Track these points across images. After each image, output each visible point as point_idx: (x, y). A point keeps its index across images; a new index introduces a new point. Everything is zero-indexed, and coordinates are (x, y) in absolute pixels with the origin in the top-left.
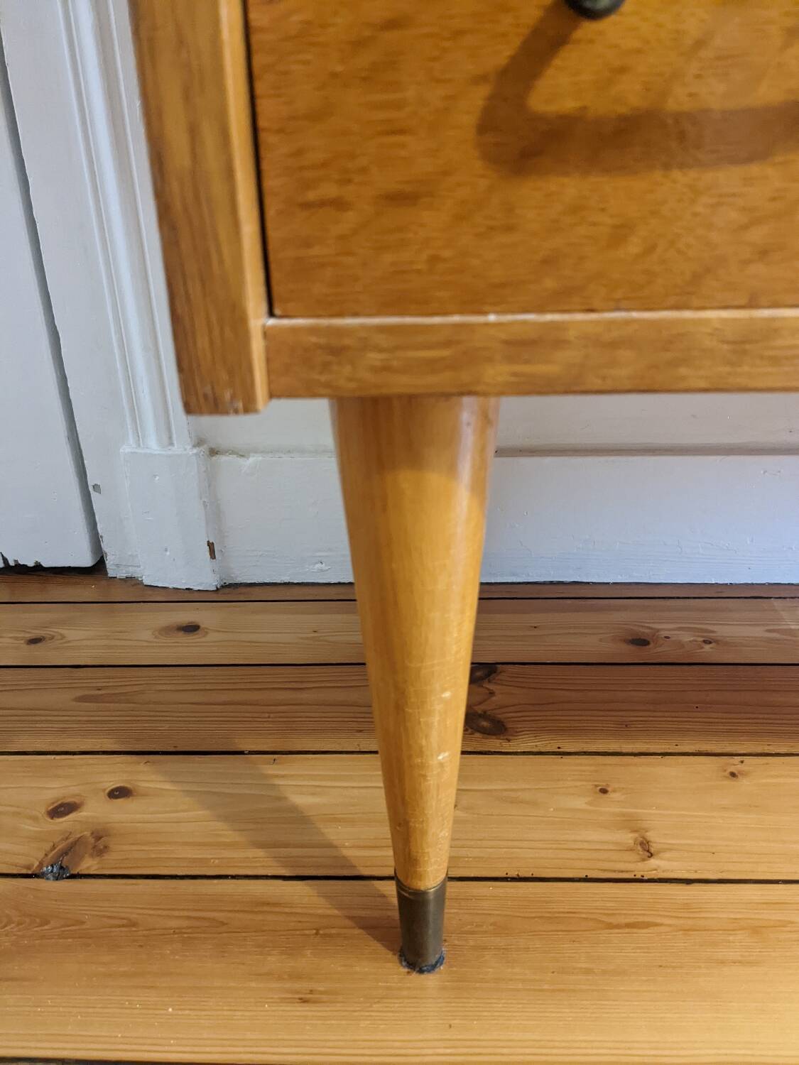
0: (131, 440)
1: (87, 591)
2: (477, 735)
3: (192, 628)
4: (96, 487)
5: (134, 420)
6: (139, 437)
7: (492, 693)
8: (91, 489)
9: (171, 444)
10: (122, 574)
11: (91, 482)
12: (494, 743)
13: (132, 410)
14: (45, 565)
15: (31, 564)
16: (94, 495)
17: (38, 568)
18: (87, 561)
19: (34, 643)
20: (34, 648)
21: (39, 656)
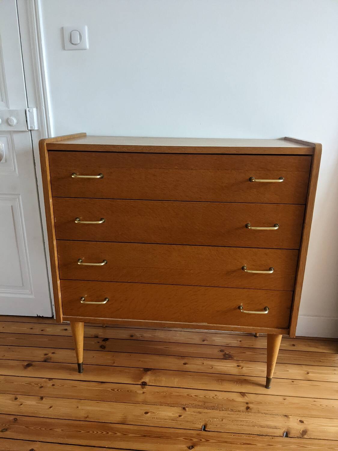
1: (51, 322)
3: (66, 329)
8: (52, 305)
12: (103, 350)
14: (44, 316)
15: (42, 316)
18: (51, 316)
19: (42, 330)
20: (42, 331)
21: (43, 333)
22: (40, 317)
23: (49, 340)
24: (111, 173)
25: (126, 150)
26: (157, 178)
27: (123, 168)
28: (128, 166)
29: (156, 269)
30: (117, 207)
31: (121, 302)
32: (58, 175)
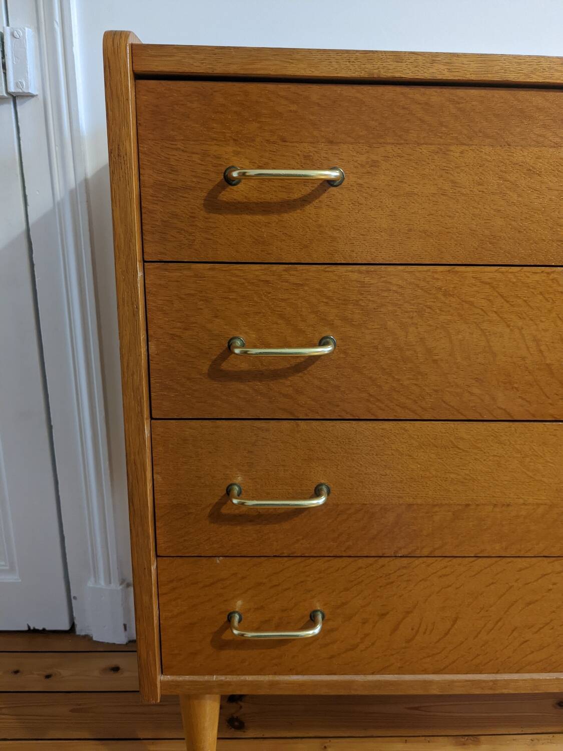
0: (92, 579)
1: (66, 644)
2: (233, 729)
3: (116, 669)
4: (75, 598)
5: (95, 572)
6: (96, 581)
7: (241, 707)
8: (72, 597)
9: (110, 583)
10: (83, 633)
11: (73, 595)
12: (239, 734)
13: (94, 568)
14: (47, 629)
15: (41, 628)
16: (73, 601)
17: (44, 631)
18: (66, 627)
19: (48, 677)
20: (48, 680)
21: (52, 685)
22: (35, 631)
23: (72, 711)
24: (375, 164)
25: (446, 72)
26: (542, 182)
27: (419, 144)
28: (441, 137)
29: (497, 510)
30: (386, 294)
31: (365, 622)
32: (171, 176)
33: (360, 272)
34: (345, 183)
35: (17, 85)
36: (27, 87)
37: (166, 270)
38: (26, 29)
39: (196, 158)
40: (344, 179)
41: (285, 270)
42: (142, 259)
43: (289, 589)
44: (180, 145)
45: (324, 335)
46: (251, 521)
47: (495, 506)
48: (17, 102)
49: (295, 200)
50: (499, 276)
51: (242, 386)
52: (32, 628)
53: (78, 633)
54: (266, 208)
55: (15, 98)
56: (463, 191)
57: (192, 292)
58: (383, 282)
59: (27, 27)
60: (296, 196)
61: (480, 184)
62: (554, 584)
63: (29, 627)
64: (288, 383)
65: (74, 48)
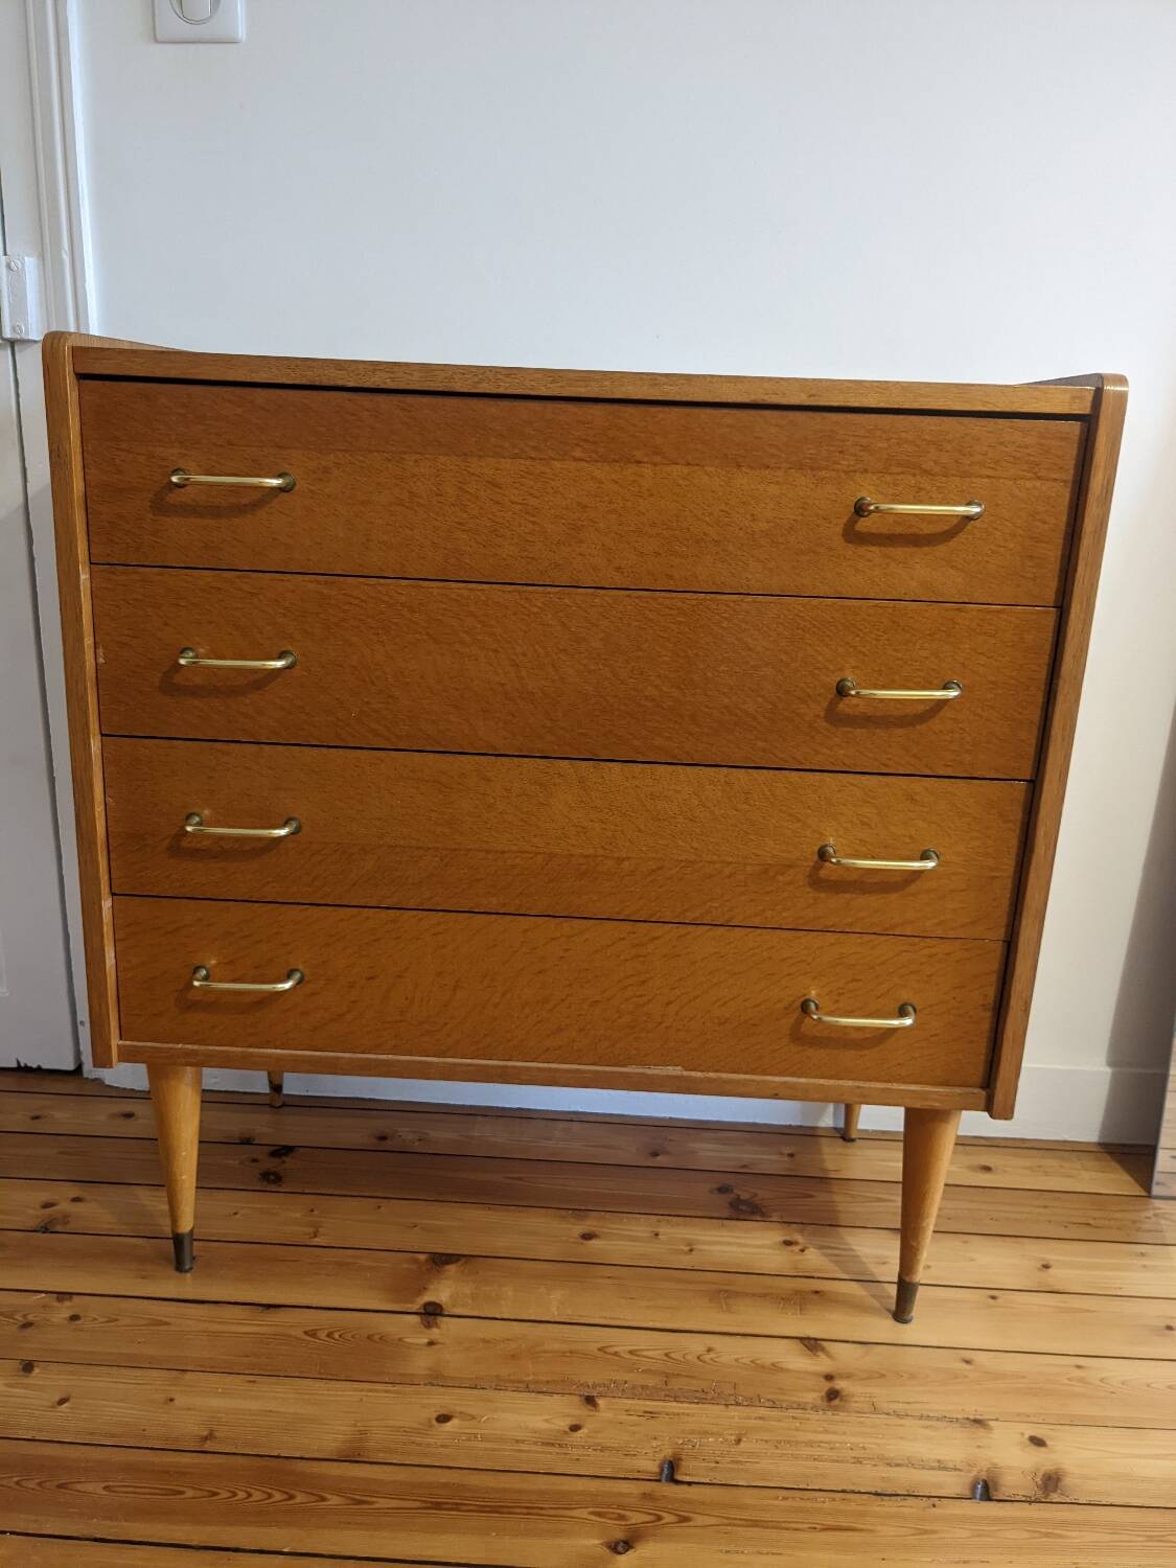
1: (69, 1086)
3: (129, 1116)
4: (82, 1023)
10: (92, 1077)
11: (79, 1019)
12: (273, 1188)
14: (44, 1067)
15: (35, 1066)
16: (80, 1027)
17: (39, 1070)
18: (70, 1066)
19: (36, 1118)
20: (35, 1121)
21: (39, 1127)
22: (27, 1070)
24: (326, 470)
26: (504, 495)
27: (370, 451)
28: (393, 445)
29: (490, 857)
30: (346, 607)
31: (352, 986)
32: (116, 476)
33: (318, 582)
34: (296, 488)
35: (14, 329)
36: (27, 333)
37: (114, 573)
38: (26, 259)
39: (141, 459)
40: (295, 484)
41: (239, 577)
42: (87, 558)
43: (261, 941)
44: (124, 446)
45: (284, 649)
46: (215, 858)
47: (488, 852)
48: (16, 348)
49: (245, 505)
50: (466, 593)
51: (196, 702)
52: (22, 1065)
53: (85, 1075)
54: (215, 512)
55: (12, 343)
56: (421, 501)
57: (140, 597)
58: (344, 594)
59: (28, 256)
60: (245, 501)
61: (437, 495)
62: (567, 950)
63: (18, 1063)
64: (247, 701)
65: (87, 284)
